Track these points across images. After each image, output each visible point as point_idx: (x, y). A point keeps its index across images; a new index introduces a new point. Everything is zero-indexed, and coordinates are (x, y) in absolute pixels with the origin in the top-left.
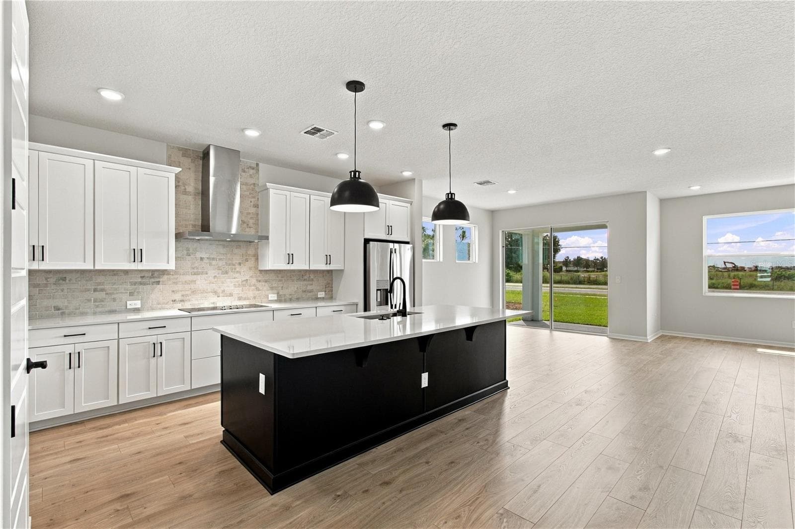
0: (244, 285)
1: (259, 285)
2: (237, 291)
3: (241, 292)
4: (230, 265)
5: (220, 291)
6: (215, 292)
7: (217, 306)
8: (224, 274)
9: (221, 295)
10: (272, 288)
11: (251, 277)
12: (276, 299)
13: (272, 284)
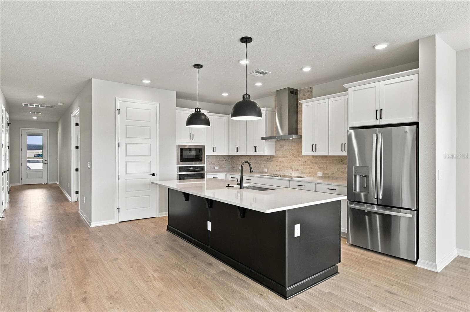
0: (304, 165)
1: (312, 165)
2: (301, 168)
3: (303, 169)
4: (297, 153)
5: (293, 167)
6: (291, 168)
7: (292, 175)
8: (295, 158)
9: (294, 170)
10: (320, 168)
11: (308, 160)
12: (322, 176)
13: (320, 166)
